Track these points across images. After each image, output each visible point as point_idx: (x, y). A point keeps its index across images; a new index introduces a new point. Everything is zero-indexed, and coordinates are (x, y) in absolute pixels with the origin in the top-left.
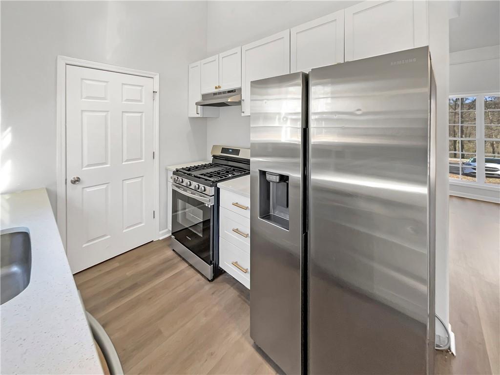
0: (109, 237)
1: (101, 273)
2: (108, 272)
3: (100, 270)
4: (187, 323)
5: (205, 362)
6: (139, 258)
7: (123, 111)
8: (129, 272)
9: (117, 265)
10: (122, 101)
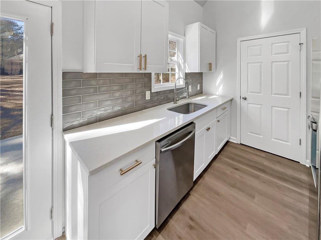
0: (262, 137)
1: (253, 152)
2: (257, 155)
3: (254, 151)
4: (272, 213)
5: (262, 237)
6: (279, 163)
7: (272, 61)
8: (266, 163)
9: (264, 156)
10: (272, 55)
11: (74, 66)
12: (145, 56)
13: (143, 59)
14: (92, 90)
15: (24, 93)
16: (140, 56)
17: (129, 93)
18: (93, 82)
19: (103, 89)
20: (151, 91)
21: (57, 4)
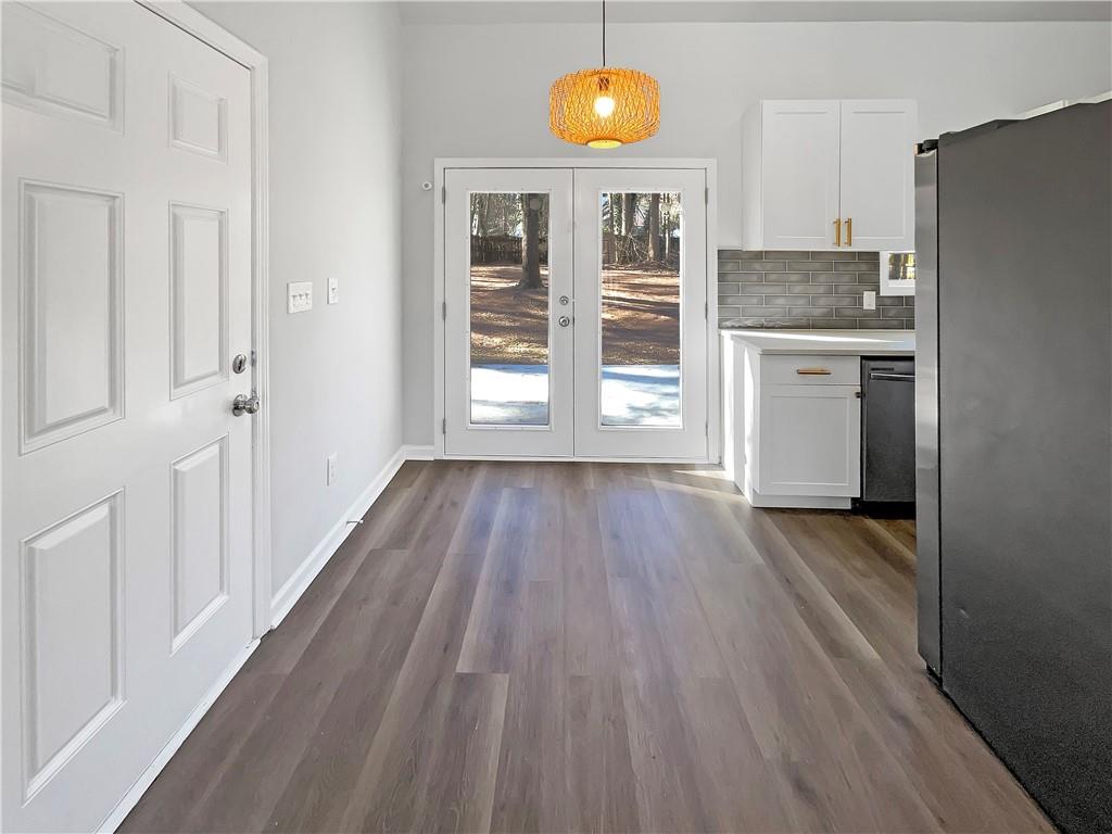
11: (732, 243)
12: (849, 222)
13: (844, 227)
14: (755, 278)
15: (681, 289)
16: (838, 222)
17: (822, 290)
18: (757, 266)
19: (773, 277)
20: (878, 293)
21: (711, 164)
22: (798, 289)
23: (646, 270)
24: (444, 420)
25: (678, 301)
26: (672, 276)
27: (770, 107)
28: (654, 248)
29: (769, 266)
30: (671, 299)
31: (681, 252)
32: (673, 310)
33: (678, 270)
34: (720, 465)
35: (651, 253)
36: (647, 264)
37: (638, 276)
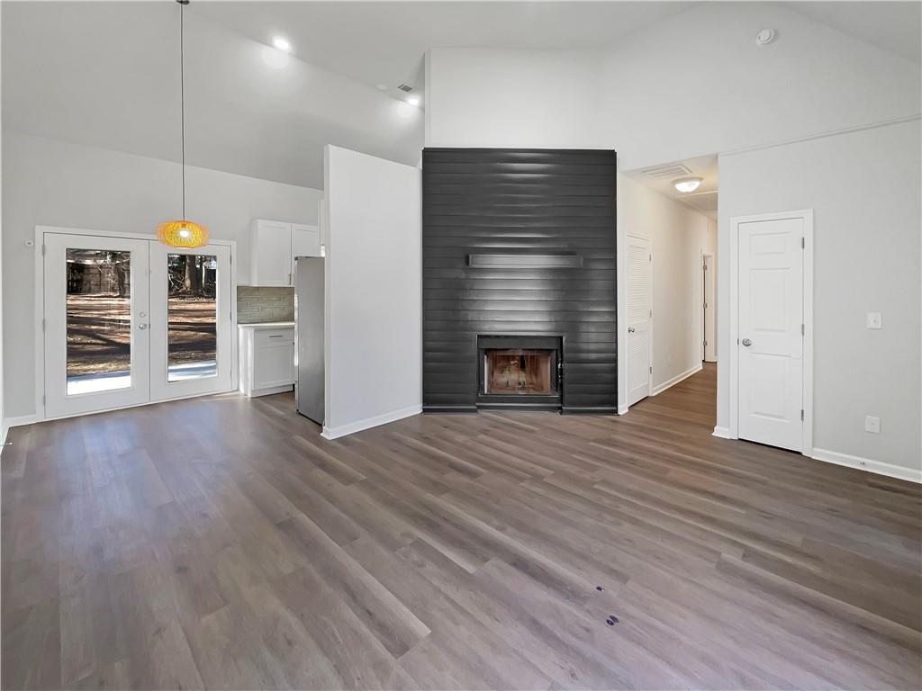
14: (255, 299)
19: (264, 299)
21: (234, 244)
22: (276, 304)
23: (184, 298)
24: (44, 397)
25: (214, 321)
26: (209, 303)
27: (260, 223)
28: (191, 278)
29: (262, 294)
30: (210, 320)
31: (217, 282)
32: (211, 328)
33: (214, 298)
34: (238, 390)
35: (188, 282)
36: (184, 293)
37: (176, 303)
